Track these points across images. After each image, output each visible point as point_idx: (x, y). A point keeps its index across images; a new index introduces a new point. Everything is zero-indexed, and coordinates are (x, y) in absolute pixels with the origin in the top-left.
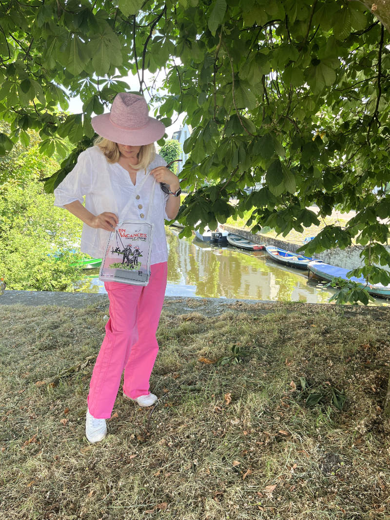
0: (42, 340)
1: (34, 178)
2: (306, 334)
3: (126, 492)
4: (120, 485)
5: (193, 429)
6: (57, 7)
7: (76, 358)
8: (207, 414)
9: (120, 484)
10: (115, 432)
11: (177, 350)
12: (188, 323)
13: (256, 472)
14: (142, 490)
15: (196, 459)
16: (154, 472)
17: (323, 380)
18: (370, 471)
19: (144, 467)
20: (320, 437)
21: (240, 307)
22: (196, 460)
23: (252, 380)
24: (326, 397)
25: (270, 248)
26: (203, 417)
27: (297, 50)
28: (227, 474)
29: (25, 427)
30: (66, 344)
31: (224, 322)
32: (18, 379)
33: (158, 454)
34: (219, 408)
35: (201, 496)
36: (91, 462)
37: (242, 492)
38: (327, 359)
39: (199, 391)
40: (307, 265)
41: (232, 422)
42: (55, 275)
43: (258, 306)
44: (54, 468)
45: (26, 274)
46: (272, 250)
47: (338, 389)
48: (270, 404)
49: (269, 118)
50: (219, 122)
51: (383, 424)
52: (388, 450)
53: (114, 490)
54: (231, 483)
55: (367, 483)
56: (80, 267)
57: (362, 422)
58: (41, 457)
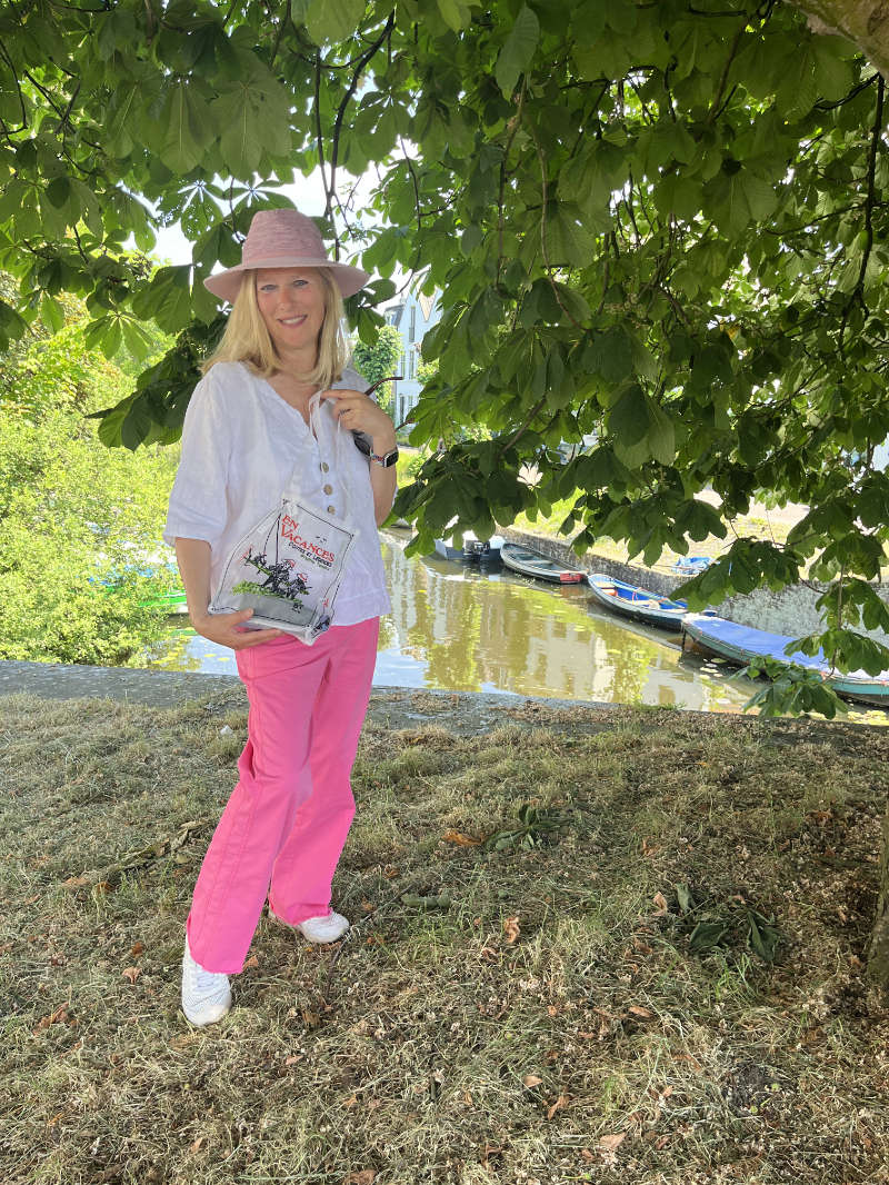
0: (79, 780)
1: (64, 402)
2: (685, 782)
3: (277, 1144)
4: (265, 1126)
5: (431, 1000)
6: (145, 15)
7: (159, 823)
8: (464, 965)
9: (265, 1124)
10: (249, 1003)
11: (393, 813)
12: (417, 749)
13: (578, 1102)
14: (314, 1139)
15: (440, 1069)
16: (341, 1098)
17: (728, 891)
18: (838, 1105)
19: (318, 1085)
20: (723, 1024)
21: (534, 715)
22: (439, 1072)
23: (565, 887)
24: (736, 932)
25: (598, 580)
26: (455, 970)
27: (691, 139)
28: (511, 1106)
29: (40, 985)
30: (135, 791)
31: (500, 749)
32: (22, 872)
33: (352, 1056)
34: (493, 952)
35: (452, 1156)
36: (196, 1073)
37: (547, 1148)
38: (735, 841)
39: (445, 909)
40: (679, 621)
41: (522, 983)
42: (104, 627)
43: (577, 714)
44: (109, 1083)
45: (37, 623)
46: (602, 584)
47: (762, 912)
48: (608, 946)
49: (617, 288)
50: (505, 294)
51: (865, 997)
52: (877, 1057)
53: (249, 1138)
54: (520, 1128)
55: (833, 1135)
56: (163, 609)
57: (820, 992)
58: (79, 1057)
